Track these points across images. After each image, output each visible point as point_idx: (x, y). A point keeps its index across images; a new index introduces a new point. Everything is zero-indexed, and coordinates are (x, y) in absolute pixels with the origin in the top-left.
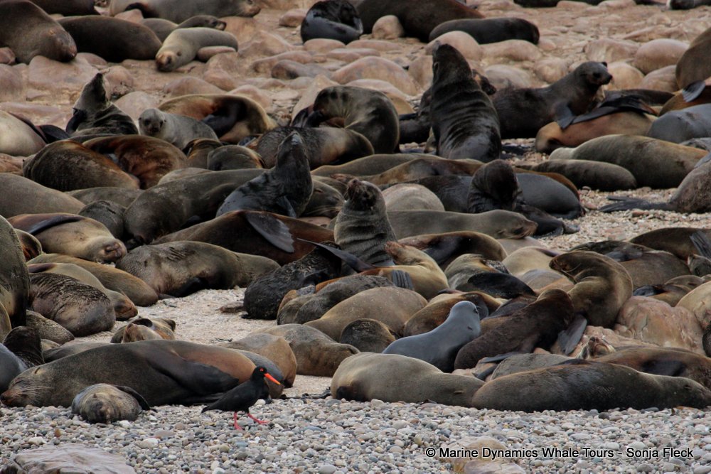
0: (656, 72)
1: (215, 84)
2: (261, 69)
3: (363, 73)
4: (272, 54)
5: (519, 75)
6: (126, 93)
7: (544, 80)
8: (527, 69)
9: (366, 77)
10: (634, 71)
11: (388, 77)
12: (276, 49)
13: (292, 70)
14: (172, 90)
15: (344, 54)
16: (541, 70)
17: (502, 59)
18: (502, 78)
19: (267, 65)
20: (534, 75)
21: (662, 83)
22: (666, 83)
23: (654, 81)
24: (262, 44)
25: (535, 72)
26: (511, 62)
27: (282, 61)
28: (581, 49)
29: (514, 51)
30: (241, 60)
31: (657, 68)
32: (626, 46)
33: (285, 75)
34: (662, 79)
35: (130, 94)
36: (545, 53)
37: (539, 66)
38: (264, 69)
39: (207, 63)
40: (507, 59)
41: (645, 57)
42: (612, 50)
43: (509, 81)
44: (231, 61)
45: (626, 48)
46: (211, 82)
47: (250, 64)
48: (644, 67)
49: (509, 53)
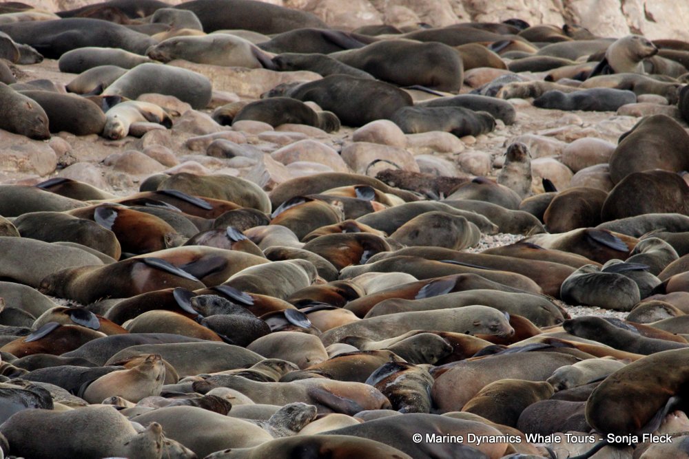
0: (586, 169)
1: (156, 159)
2: (195, 147)
3: (300, 156)
4: (202, 133)
5: (446, 165)
6: (71, 164)
7: (470, 172)
8: (452, 160)
9: (303, 160)
10: (563, 168)
11: (324, 160)
12: (206, 129)
13: (228, 150)
14: (115, 162)
15: (274, 137)
16: (467, 161)
17: (426, 149)
18: (431, 167)
19: (201, 143)
20: (459, 166)
21: (593, 180)
22: (598, 180)
23: (586, 178)
24: (193, 123)
25: (460, 163)
26: (436, 153)
27: (217, 140)
28: (502, 144)
29: (438, 142)
30: (174, 137)
31: (586, 166)
32: (551, 143)
33: (221, 154)
34: (594, 176)
35: (75, 164)
36: (467, 147)
37: (464, 159)
38: (198, 147)
39: (142, 138)
40: (431, 150)
41: (573, 154)
42: (536, 146)
43: (437, 171)
44: (165, 137)
45: (550, 145)
46: (152, 157)
47: (183, 142)
48: (572, 164)
49: (434, 143)
